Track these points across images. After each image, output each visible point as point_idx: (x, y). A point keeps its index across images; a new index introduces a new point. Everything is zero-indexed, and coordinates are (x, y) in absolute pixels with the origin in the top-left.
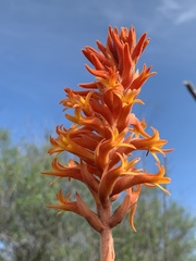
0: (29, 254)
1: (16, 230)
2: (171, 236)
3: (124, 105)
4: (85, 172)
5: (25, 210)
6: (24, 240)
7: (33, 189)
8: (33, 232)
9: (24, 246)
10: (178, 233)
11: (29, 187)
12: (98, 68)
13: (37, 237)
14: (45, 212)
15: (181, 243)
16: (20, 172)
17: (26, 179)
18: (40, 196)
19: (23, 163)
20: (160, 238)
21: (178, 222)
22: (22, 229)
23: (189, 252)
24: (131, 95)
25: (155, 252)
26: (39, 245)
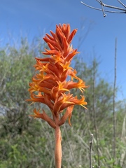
0: (15, 115)
1: (7, 102)
2: (100, 101)
3: (64, 70)
4: (47, 99)
5: (11, 89)
6: (12, 108)
7: (16, 76)
9: (12, 111)
10: (105, 98)
11: (14, 75)
12: (52, 49)
13: (20, 105)
14: (24, 90)
15: (107, 105)
17: (11, 70)
18: (21, 81)
21: (105, 92)
24: (68, 64)
26: (21, 109)
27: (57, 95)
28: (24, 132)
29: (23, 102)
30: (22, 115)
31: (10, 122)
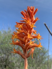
0: (4, 59)
2: (41, 55)
3: (31, 27)
4: (21, 44)
5: (3, 48)
6: (2, 56)
7: (5, 42)
8: (5, 54)
10: (43, 54)
11: (4, 42)
13: (6, 55)
16: (1, 38)
17: (3, 40)
18: (7, 44)
19: (2, 36)
20: (38, 55)
21: (43, 51)
22: (2, 53)
23: (46, 59)
24: (33, 25)
25: (37, 59)
26: (6, 57)
27: (26, 41)
28: (7, 67)
29: (7, 54)
30: (7, 60)
31: (1, 62)
